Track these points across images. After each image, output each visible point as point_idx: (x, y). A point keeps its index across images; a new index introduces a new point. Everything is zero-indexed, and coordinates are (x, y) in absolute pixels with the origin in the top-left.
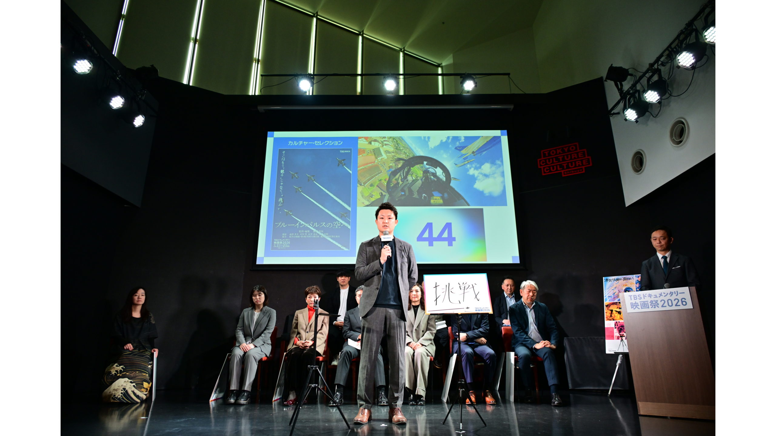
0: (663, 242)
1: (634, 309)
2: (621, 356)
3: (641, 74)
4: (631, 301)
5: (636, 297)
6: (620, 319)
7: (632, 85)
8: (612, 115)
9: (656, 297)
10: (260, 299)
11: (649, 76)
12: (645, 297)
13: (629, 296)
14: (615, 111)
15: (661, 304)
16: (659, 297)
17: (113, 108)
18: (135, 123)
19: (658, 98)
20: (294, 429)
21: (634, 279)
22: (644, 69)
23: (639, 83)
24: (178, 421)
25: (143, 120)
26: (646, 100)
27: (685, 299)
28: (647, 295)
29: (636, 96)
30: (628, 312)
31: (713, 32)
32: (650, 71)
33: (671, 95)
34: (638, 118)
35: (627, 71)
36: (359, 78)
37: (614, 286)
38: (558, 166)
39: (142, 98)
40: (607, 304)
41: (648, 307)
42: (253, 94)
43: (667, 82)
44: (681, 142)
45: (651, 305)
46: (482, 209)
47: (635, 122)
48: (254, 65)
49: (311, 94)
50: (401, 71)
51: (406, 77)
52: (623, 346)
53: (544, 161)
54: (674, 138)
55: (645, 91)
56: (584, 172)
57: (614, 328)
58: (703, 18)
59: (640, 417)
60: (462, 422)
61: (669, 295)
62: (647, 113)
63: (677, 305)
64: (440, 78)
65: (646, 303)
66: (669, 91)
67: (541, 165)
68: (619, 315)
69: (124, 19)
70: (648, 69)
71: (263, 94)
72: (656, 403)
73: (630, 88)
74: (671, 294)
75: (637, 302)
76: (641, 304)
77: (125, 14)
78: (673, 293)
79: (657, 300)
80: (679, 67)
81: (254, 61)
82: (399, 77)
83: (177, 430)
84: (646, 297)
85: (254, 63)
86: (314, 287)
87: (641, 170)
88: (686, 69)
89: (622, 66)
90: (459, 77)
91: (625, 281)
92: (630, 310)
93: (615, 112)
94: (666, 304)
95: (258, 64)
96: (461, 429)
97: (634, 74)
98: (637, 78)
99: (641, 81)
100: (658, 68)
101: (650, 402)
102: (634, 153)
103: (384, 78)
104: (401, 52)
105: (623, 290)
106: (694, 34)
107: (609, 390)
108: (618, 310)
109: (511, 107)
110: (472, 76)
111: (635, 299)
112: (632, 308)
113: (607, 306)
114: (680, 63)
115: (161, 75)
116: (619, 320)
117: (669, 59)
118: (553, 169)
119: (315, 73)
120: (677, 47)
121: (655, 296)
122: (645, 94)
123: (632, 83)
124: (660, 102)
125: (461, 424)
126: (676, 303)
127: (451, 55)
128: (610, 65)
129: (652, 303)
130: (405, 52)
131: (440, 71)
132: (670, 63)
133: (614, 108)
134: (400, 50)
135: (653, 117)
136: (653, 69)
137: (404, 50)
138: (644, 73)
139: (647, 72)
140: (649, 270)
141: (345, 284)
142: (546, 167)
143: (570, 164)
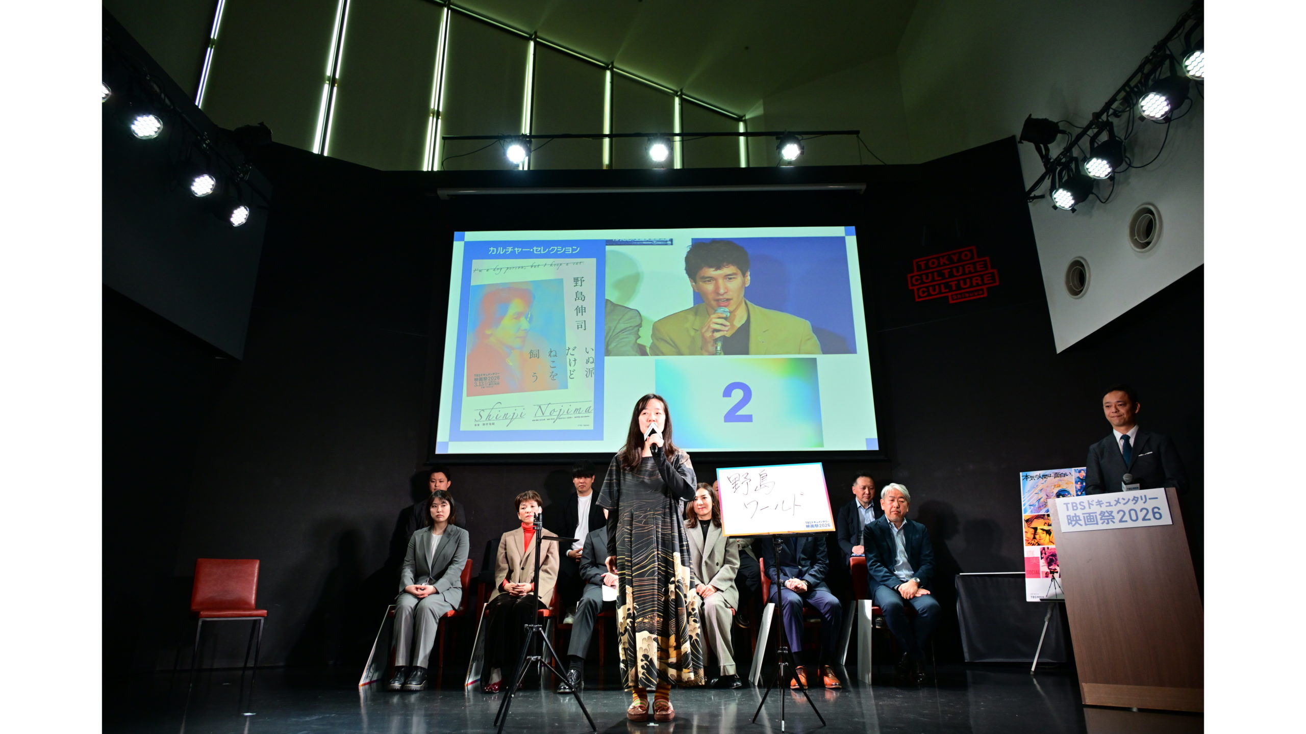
0: (1122, 411)
1: (1073, 526)
2: (1051, 605)
3: (1080, 131)
4: (1068, 513)
5: (1076, 506)
6: (1050, 543)
7: (1065, 148)
8: (1031, 200)
9: (1110, 505)
10: (442, 512)
11: (1093, 134)
12: (1091, 506)
13: (1064, 504)
14: (1037, 193)
15: (1118, 517)
16: (1115, 505)
17: (196, 195)
18: (232, 220)
19: (1109, 170)
21: (1073, 476)
22: (1085, 123)
23: (1076, 146)
24: (308, 719)
25: (247, 215)
26: (1088, 173)
27: (1159, 509)
28: (1094, 503)
29: (1072, 168)
30: (1063, 530)
31: (1199, 60)
32: (1094, 126)
33: (1130, 165)
34: (1076, 204)
35: (1055, 125)
36: (606, 141)
37: (1039, 488)
39: (245, 178)
40: (1028, 518)
41: (1097, 522)
42: (430, 170)
43: (1123, 144)
44: (1148, 243)
45: (1101, 519)
46: (815, 360)
47: (1071, 212)
48: (431, 121)
49: (526, 168)
50: (677, 129)
51: (685, 138)
52: (1055, 589)
53: (918, 277)
54: (1136, 237)
55: (1087, 159)
56: (985, 295)
58: (1183, 36)
59: (1085, 709)
60: (785, 718)
61: (1131, 503)
62: (1091, 197)
63: (1146, 518)
64: (742, 139)
65: (1093, 516)
66: (1126, 159)
67: (913, 285)
68: (1048, 535)
69: (214, 46)
70: (1091, 122)
71: (445, 170)
72: (1111, 685)
73: (1061, 154)
75: (1077, 515)
76: (1084, 517)
77: (215, 38)
78: (1138, 498)
79: (1110, 510)
80: (1142, 118)
81: (432, 115)
82: (673, 139)
84: (1093, 505)
85: (431, 118)
86: (530, 493)
87: (1082, 291)
88: (1155, 121)
89: (1047, 118)
90: (774, 138)
91: (1057, 478)
92: (1065, 527)
93: (1036, 195)
94: (1127, 517)
95: (437, 119)
96: (783, 729)
97: (1068, 131)
98: (1074, 138)
99: (1080, 143)
100: (1108, 120)
101: (1101, 683)
102: (1070, 263)
103: (649, 140)
104: (677, 96)
105: (1055, 494)
106: (1167, 62)
107: (1031, 663)
108: (1046, 528)
109: (862, 187)
110: (796, 136)
111: (1074, 510)
112: (1069, 524)
113: (1027, 521)
114: (1144, 111)
115: (276, 138)
116: (1047, 544)
117: (1127, 105)
118: (934, 290)
119: (533, 134)
120: (1139, 85)
121: (1108, 504)
122: (1087, 164)
123: (1064, 145)
124: (1111, 178)
125: (783, 722)
126: (1144, 515)
127: (761, 102)
128: (1028, 116)
129: (1103, 516)
130: (684, 96)
131: (742, 128)
132: (1128, 112)
133: (1036, 187)
134: (676, 93)
135: (1100, 201)
136: (1100, 121)
137: (682, 94)
138: (1084, 129)
139: (1089, 127)
140: (1100, 459)
141: (584, 489)
142: (924, 287)
143: (962, 282)
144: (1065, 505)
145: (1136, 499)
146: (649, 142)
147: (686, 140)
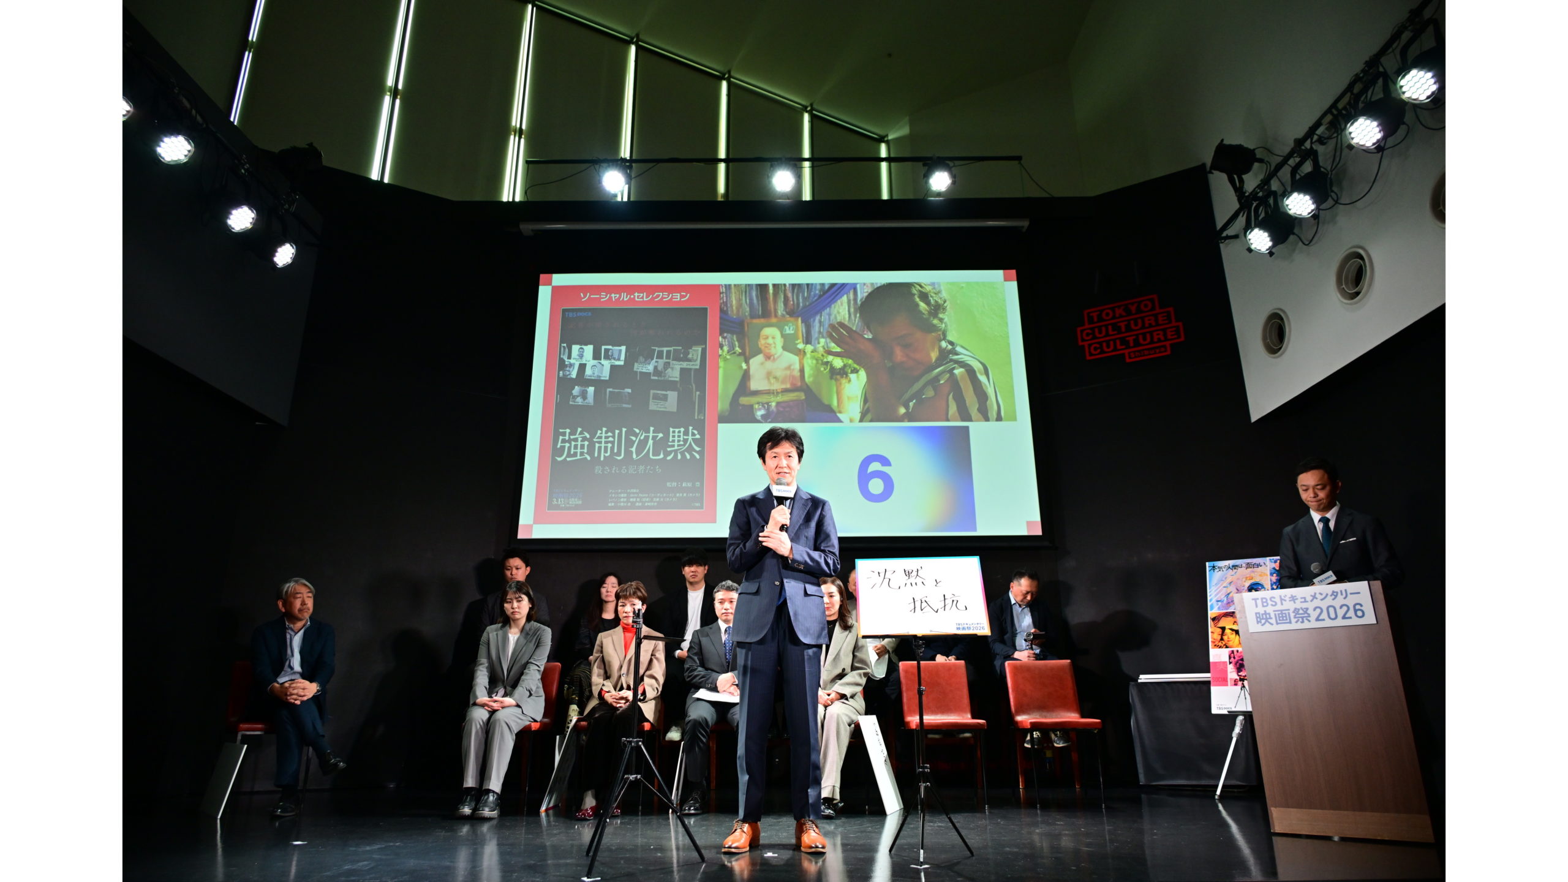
0: (1322, 495)
1: (1263, 625)
2: (1241, 718)
3: (1280, 159)
4: (1257, 610)
5: (1266, 602)
6: (1239, 645)
7: (1261, 180)
8: (1223, 241)
9: (1305, 601)
10: (519, 608)
11: (1294, 164)
12: (1284, 602)
13: (1253, 599)
14: (1230, 232)
15: (1314, 615)
16: (1312, 601)
17: (233, 230)
18: (276, 259)
19: (1313, 207)
20: (596, 863)
21: (1268, 565)
22: (1287, 150)
23: (1275, 178)
24: (368, 848)
25: (293, 254)
26: (1288, 210)
27: (1361, 605)
28: (1287, 599)
29: (1270, 204)
30: (1251, 630)
31: (1416, 79)
32: (1295, 155)
33: (1336, 202)
34: (1274, 246)
35: (1252, 152)
36: (722, 167)
37: (1229, 580)
38: (1118, 342)
39: (291, 210)
40: (1214, 616)
41: (1290, 620)
42: (511, 200)
43: (1329, 176)
44: (1358, 294)
45: (1295, 617)
47: (1268, 255)
48: (513, 140)
49: (625, 199)
50: (806, 153)
51: (816, 163)
52: (1244, 699)
53: (1089, 331)
54: (1344, 286)
55: (1286, 194)
56: (1169, 352)
57: (1228, 663)
58: (1398, 51)
59: (1274, 838)
60: (924, 847)
61: (1329, 598)
62: (1292, 238)
63: (1346, 616)
64: (884, 166)
65: (1285, 614)
66: (1333, 194)
67: (1083, 340)
68: (1237, 636)
69: (252, 50)
70: (1292, 149)
71: (530, 200)
72: (1305, 810)
73: (1258, 187)
74: (1335, 595)
75: (1267, 612)
76: (1275, 615)
77: (254, 40)
78: (1337, 593)
79: (1305, 607)
80: (1351, 147)
81: (513, 133)
82: (801, 164)
83: (366, 866)
84: (1285, 600)
85: (512, 137)
86: (632, 585)
87: (1280, 348)
88: (1366, 151)
89: (1242, 144)
90: (921, 164)
91: (1249, 570)
92: (1254, 627)
93: (1229, 235)
94: (1324, 615)
95: (520, 138)
96: (922, 860)
97: (1266, 159)
98: (1272, 168)
99: (1280, 174)
100: (1311, 147)
101: (1293, 808)
102: (1267, 316)
103: (772, 166)
104: (807, 112)
105: (1246, 588)
106: (1380, 81)
107: (1217, 786)
108: (1235, 627)
109: (1024, 224)
110: (947, 162)
111: (1263, 606)
112: (1258, 623)
113: (1213, 619)
114: (1353, 139)
115: (326, 162)
116: (1237, 646)
117: (1333, 130)
118: (1108, 346)
119: (634, 158)
120: (1348, 107)
121: (1303, 600)
122: (1287, 200)
123: (1261, 177)
124: (1315, 216)
125: (922, 851)
126: (1344, 613)
127: (907, 119)
128: (1219, 141)
129: (1298, 613)
130: (814, 112)
131: (883, 153)
132: (1335, 139)
133: (1228, 225)
134: (805, 109)
135: (1304, 244)
136: (1302, 149)
137: (812, 109)
138: (1285, 157)
139: (1290, 155)
140: (1295, 546)
141: (696, 580)
142: (1095, 343)
143: (1141, 337)
144: (1254, 601)
145: (1335, 594)
146: (772, 169)
147: (816, 166)
